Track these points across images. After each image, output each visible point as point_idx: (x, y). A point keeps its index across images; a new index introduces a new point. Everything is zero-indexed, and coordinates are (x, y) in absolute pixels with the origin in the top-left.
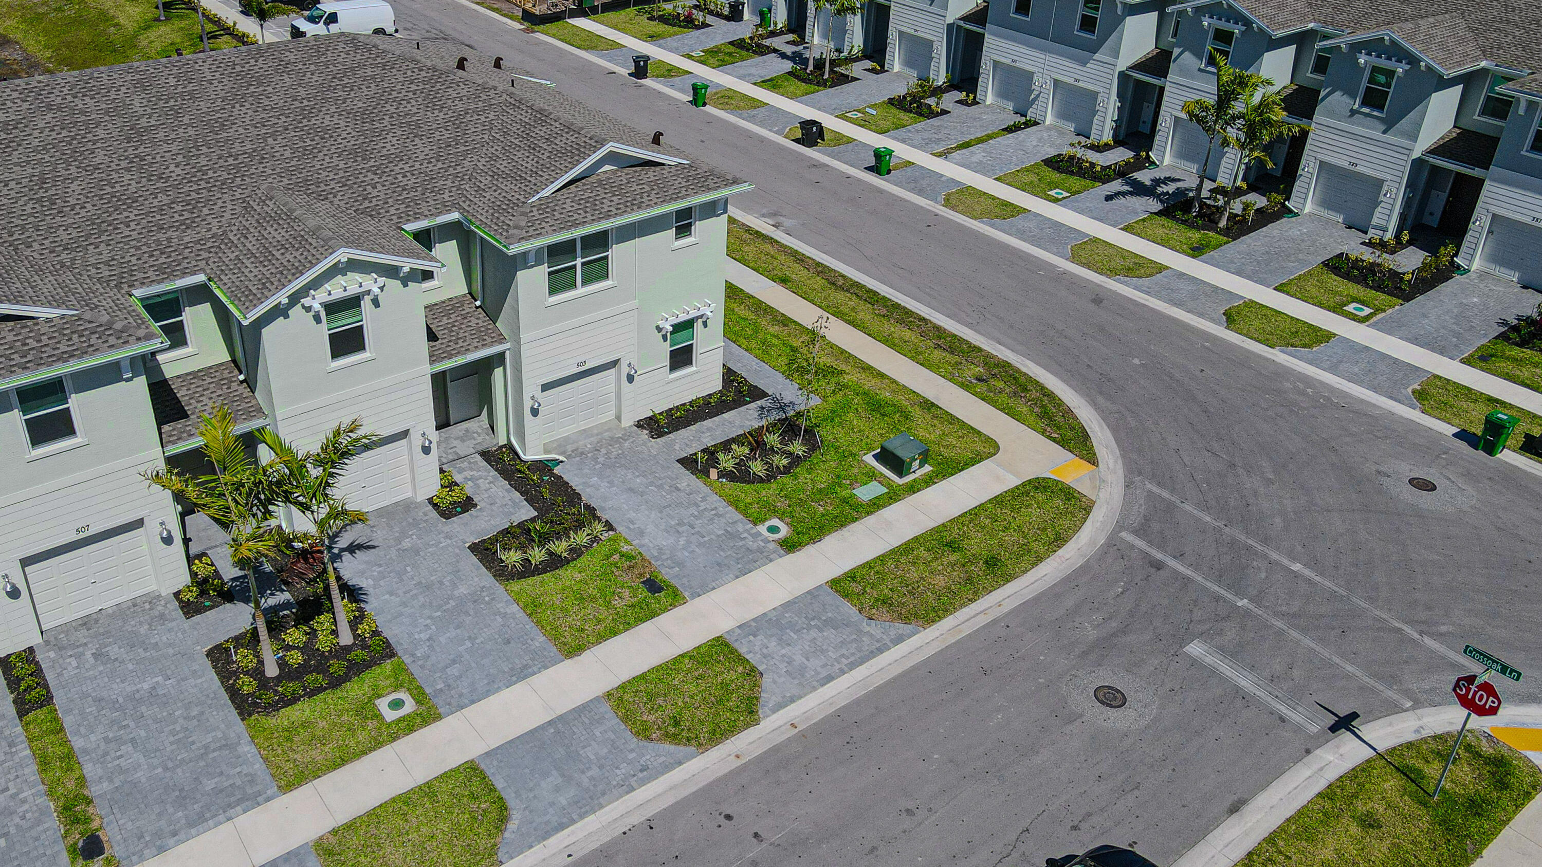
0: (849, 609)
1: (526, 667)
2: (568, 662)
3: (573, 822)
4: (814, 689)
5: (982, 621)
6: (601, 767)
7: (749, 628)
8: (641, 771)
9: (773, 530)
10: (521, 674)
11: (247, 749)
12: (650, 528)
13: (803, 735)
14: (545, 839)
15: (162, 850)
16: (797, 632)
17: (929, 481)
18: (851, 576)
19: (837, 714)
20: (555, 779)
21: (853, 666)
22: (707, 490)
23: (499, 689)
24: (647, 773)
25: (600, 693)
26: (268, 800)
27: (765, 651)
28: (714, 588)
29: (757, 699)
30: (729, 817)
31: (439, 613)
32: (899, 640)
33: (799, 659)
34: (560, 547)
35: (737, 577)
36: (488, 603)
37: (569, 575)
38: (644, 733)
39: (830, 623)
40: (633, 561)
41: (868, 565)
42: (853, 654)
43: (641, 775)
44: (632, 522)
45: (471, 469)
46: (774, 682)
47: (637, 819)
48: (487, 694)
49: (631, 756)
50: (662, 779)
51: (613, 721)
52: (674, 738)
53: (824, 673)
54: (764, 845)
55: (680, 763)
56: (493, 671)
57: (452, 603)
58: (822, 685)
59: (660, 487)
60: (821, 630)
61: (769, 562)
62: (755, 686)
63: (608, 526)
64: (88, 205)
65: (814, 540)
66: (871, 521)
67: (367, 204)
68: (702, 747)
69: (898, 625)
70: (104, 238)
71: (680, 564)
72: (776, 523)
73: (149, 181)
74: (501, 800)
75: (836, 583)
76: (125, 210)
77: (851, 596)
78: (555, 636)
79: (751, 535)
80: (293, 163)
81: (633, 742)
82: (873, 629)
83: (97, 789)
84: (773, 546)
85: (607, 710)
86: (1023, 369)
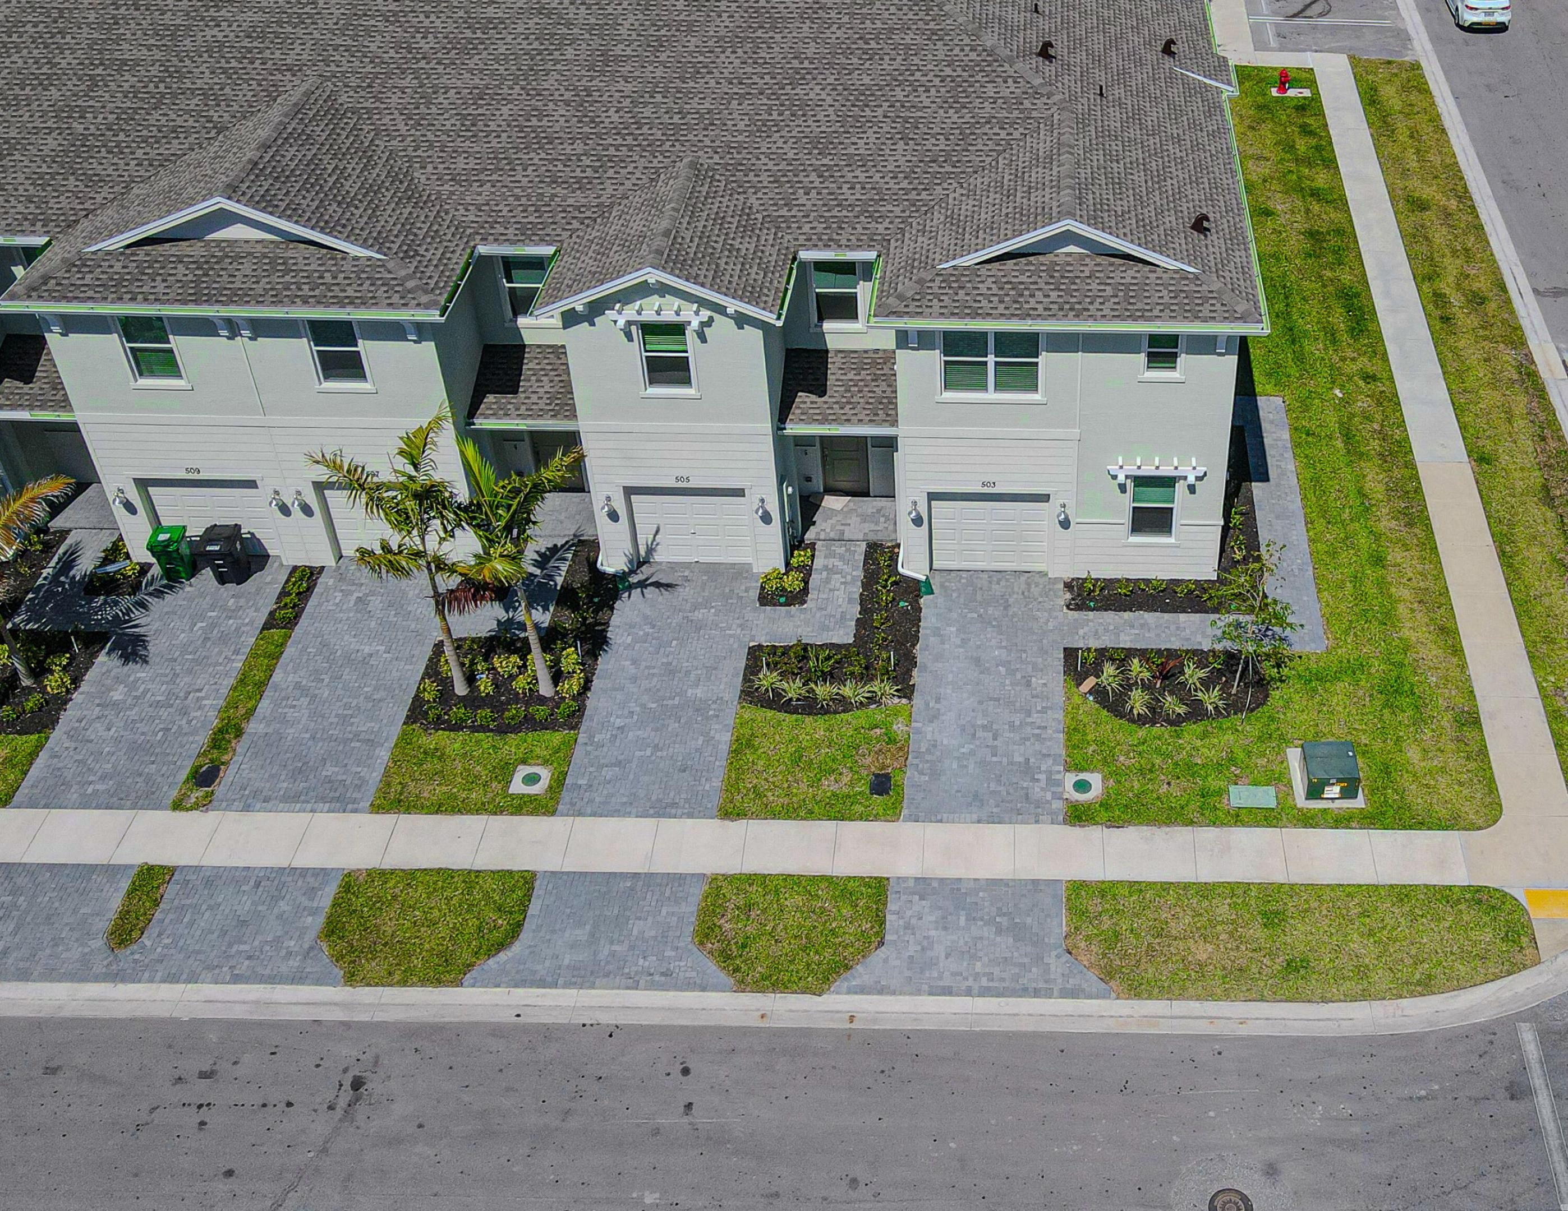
0: (1060, 924)
1: (673, 805)
2: (717, 822)
3: (554, 985)
4: (919, 992)
6: (632, 948)
7: (926, 885)
8: (662, 974)
9: (1082, 786)
10: (659, 809)
11: (383, 753)
12: (948, 718)
13: (849, 1034)
14: (516, 986)
15: (247, 808)
16: (971, 919)
17: (1342, 821)
18: (1105, 890)
19: (909, 1035)
20: (581, 934)
21: (985, 992)
22: (1059, 698)
23: (625, 814)
24: (664, 979)
25: (708, 871)
26: (355, 811)
27: (913, 921)
28: (941, 821)
29: (848, 968)
30: (686, 1071)
31: (654, 705)
32: (1074, 993)
33: (939, 950)
34: (823, 691)
35: (979, 822)
36: (708, 718)
37: (815, 727)
39: (1018, 929)
40: (891, 745)
41: (1136, 887)
42: (1003, 980)
43: (657, 978)
44: (938, 700)
45: (841, 558)
46: (886, 960)
47: (606, 1019)
48: (613, 813)
49: (669, 953)
50: (671, 994)
51: (690, 909)
53: (946, 982)
54: (685, 1120)
55: (704, 989)
56: (641, 793)
57: (677, 701)
58: (931, 994)
59: (1012, 672)
60: (999, 931)
61: (1037, 822)
62: (864, 953)
63: (907, 692)
64: (504, 135)
65: (1113, 823)
66: (1209, 834)
67: (784, 212)
68: (742, 986)
69: (1092, 976)
70: (495, 177)
71: (935, 774)
72: (1095, 779)
73: (579, 122)
74: (519, 925)
75: (1078, 887)
76: (535, 150)
77: (1077, 913)
78: (732, 786)
79: (1049, 779)
80: (740, 138)
81: (687, 940)
82: (1057, 964)
83: (254, 727)
84: (1057, 805)
85: (697, 892)
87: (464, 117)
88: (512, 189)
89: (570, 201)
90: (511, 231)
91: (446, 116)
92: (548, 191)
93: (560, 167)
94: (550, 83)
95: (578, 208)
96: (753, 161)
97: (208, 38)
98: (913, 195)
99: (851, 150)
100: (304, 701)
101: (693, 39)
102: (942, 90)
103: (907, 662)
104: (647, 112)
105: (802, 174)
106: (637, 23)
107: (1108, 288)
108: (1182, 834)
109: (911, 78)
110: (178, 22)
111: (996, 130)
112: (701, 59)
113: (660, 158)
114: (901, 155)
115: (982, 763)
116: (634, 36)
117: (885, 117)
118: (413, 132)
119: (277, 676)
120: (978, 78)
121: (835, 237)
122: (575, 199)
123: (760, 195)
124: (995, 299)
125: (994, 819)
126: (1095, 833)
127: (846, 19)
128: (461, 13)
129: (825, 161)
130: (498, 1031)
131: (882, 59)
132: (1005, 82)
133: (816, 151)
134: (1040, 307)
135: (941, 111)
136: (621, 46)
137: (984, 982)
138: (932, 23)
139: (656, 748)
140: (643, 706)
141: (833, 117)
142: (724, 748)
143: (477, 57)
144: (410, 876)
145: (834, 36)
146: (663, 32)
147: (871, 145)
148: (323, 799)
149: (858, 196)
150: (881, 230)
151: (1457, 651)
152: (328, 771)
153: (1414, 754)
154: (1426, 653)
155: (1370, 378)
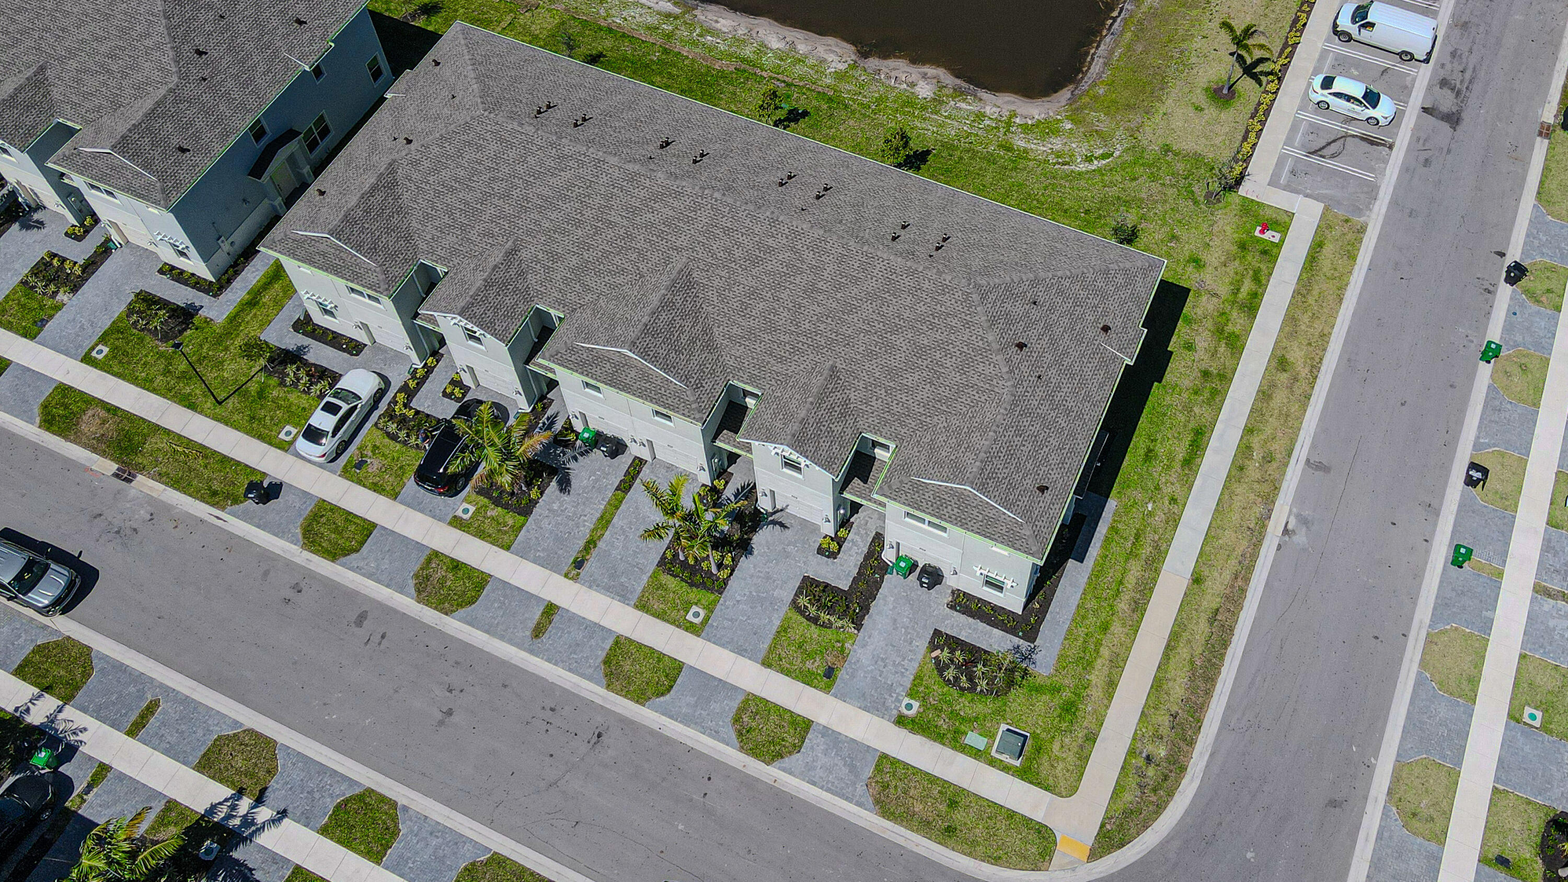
0: (869, 771)
1: (746, 650)
2: (759, 666)
3: (676, 720)
4: (804, 780)
5: (901, 842)
6: (708, 715)
7: (826, 731)
8: (715, 732)
9: (909, 706)
10: (740, 651)
11: (645, 578)
12: (870, 648)
13: (772, 787)
14: (663, 715)
15: (590, 587)
16: (837, 754)
17: (1006, 769)
18: (894, 763)
19: (792, 797)
20: (692, 700)
21: (828, 790)
22: (920, 657)
23: (727, 648)
24: (715, 734)
25: (748, 690)
26: (628, 604)
27: (815, 746)
28: (845, 701)
29: (782, 757)
30: (709, 779)
31: (755, 594)
32: (859, 804)
33: (819, 764)
34: (825, 617)
35: (860, 708)
36: (775, 609)
37: (814, 632)
38: (737, 720)
39: (854, 767)
40: (841, 654)
41: (906, 766)
42: (837, 787)
43: (713, 732)
44: (870, 636)
45: (862, 537)
46: (798, 760)
47: (689, 744)
48: (723, 646)
49: (721, 723)
50: (716, 742)
51: (735, 704)
52: (740, 734)
53: (816, 780)
54: (703, 800)
55: (728, 745)
56: (736, 639)
57: (764, 595)
58: (808, 782)
59: (907, 633)
60: (844, 765)
61: (883, 718)
62: (790, 753)
63: (859, 627)
64: (757, 320)
65: (912, 731)
66: (948, 752)
67: (863, 407)
68: (741, 749)
69: (871, 800)
70: (747, 343)
71: (853, 676)
72: (916, 704)
73: (791, 323)
74: (672, 687)
75: (884, 756)
76: (767, 333)
77: (879, 769)
78: (771, 650)
79: (897, 697)
80: (858, 357)
81: (729, 720)
82: (860, 788)
83: (600, 544)
84: (895, 712)
85: (741, 698)
86: (1184, 782)
88: (752, 352)
89: (775, 368)
90: (745, 376)
91: (735, 300)
92: (767, 359)
93: (776, 347)
94: (785, 295)
95: (776, 373)
96: (860, 372)
97: (647, 219)
99: (904, 382)
100: (623, 537)
101: (856, 289)
102: (959, 360)
103: (865, 609)
104: (822, 326)
105: (879, 388)
106: (833, 271)
107: (981, 516)
108: (936, 747)
109: (947, 347)
110: (637, 205)
111: (974, 393)
112: (855, 303)
113: (820, 357)
114: (925, 393)
115: (874, 678)
116: (829, 279)
117: (927, 367)
118: (719, 304)
119: (615, 520)
120: (977, 358)
121: (881, 429)
122: (778, 367)
123: (856, 394)
124: (930, 503)
125: (866, 709)
126: (903, 732)
127: (929, 300)
128: (757, 239)
129: (891, 384)
130: (651, 732)
131: (937, 331)
132: (990, 365)
133: (889, 377)
134: (947, 515)
135: (954, 372)
136: (822, 283)
137: (830, 785)
138: (969, 316)
139: (749, 618)
140: (751, 592)
141: (903, 359)
142: (775, 629)
143: (757, 268)
144: (640, 646)
145: (920, 309)
146: (843, 280)
147: (915, 383)
148: (618, 594)
149: (899, 410)
150: (902, 433)
151: (1110, 697)
152: (623, 579)
153: (1056, 746)
154: (1096, 693)
155: (1173, 500)
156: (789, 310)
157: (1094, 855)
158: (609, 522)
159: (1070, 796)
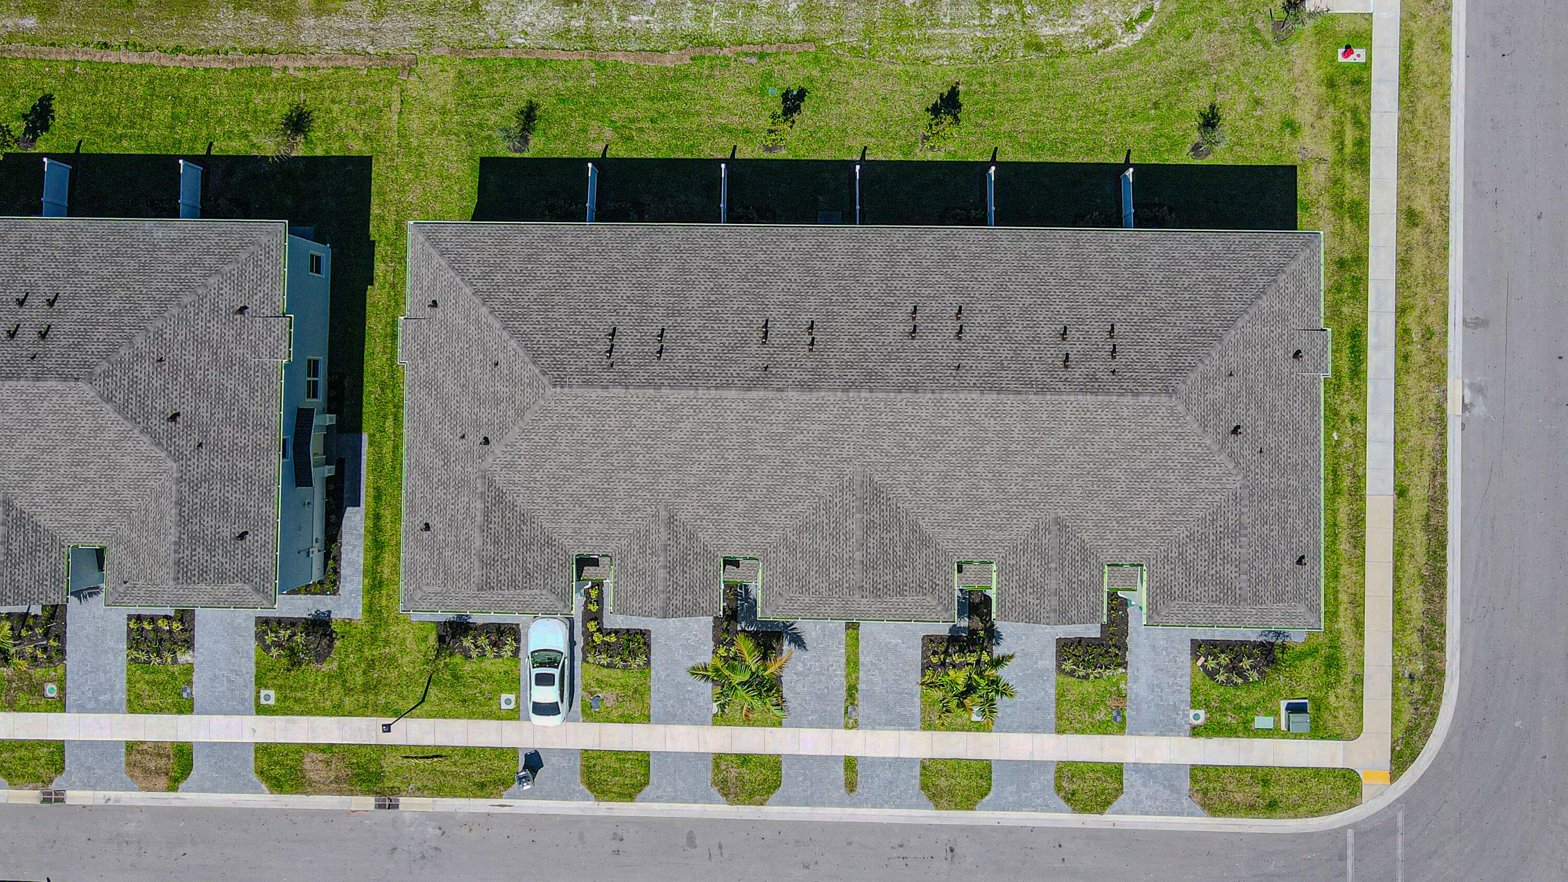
0: (1187, 784)
1: (1037, 727)
2: (1054, 736)
3: (1008, 810)
4: (1137, 814)
5: (1236, 830)
6: (1033, 794)
7: (1138, 767)
8: (1046, 806)
9: (1196, 717)
10: (1033, 729)
11: (917, 700)
12: (1143, 680)
13: (1114, 831)
14: (995, 811)
15: (873, 729)
16: (1154, 782)
17: (1298, 736)
18: (1204, 768)
19: (1134, 831)
20: (1013, 788)
21: (1161, 814)
22: (1189, 670)
23: (1020, 732)
24: (1046, 808)
25: (1055, 759)
26: (914, 730)
27: (1134, 783)
28: (1140, 735)
29: (1111, 804)
30: (1060, 846)
31: (1021, 674)
32: (1191, 814)
33: (1143, 796)
34: (1093, 672)
35: (1156, 735)
36: (1045, 681)
37: (1088, 686)
38: (1059, 789)
39: (1172, 788)
40: (1121, 696)
42: (1166, 809)
43: (1044, 807)
44: (1138, 670)
46: (1124, 800)
47: (1030, 824)
48: (1014, 731)
49: (1047, 797)
50: (1051, 814)
51: (1051, 776)
52: (1068, 800)
53: (1147, 809)
54: (1063, 865)
55: (1062, 812)
56: (1024, 721)
57: (1030, 671)
58: (1141, 814)
59: (1169, 654)
60: (1166, 788)
61: (1179, 736)
62: (1116, 797)
63: (1124, 666)
64: (960, 500)
65: (1208, 737)
66: (1245, 742)
67: (1100, 543)
68: (1074, 811)
69: (1198, 807)
70: (959, 524)
71: (1138, 711)
72: (1201, 713)
73: (997, 492)
74: (990, 785)
75: (1194, 767)
76: (976, 509)
77: (1194, 779)
78: (1059, 718)
79: (1183, 714)
80: (1078, 501)
81: (1052, 791)
82: (1186, 802)
83: (861, 686)
84: (1187, 727)
85: (1053, 769)
86: (1446, 684)
87: (939, 489)
88: (967, 531)
89: (997, 537)
90: (970, 553)
91: (930, 489)
92: (986, 532)
93: (990, 518)
94: (980, 468)
95: (1000, 541)
96: (1085, 514)
97: (799, 441)
98: (1162, 533)
99: (1133, 508)
100: (877, 672)
101: (1052, 440)
102: (1182, 471)
103: (1123, 648)
104: (1031, 485)
105: (1109, 522)
106: (1022, 429)
108: (1234, 742)
109: (1166, 464)
110: (781, 431)
111: (1207, 496)
112: (1057, 452)
113: (1039, 512)
114: (1158, 511)
115: (1157, 705)
116: (1021, 438)
117: (1151, 488)
118: (914, 498)
119: (862, 659)
120: (1200, 464)
121: (1125, 556)
122: (999, 536)
123: (1088, 533)
125: (1162, 734)
126: (1201, 741)
127: (1133, 426)
128: (928, 424)
129: (1120, 514)
130: (993, 829)
131: (1151, 452)
132: (1214, 466)
133: (1116, 509)
135: (1180, 484)
136: (1015, 445)
137: (1160, 810)
141: (1125, 489)
142: (1053, 697)
143: (940, 452)
144: (945, 761)
145: (1126, 437)
146: (1036, 435)
147: (1144, 505)
148: (901, 724)
149: (1136, 534)
150: (1146, 553)
151: (1361, 636)
152: (898, 709)
153: (1332, 699)
154: (1348, 638)
155: (1353, 419)
156: (990, 480)
157: (1393, 778)
158: (856, 664)
159: (1359, 736)
